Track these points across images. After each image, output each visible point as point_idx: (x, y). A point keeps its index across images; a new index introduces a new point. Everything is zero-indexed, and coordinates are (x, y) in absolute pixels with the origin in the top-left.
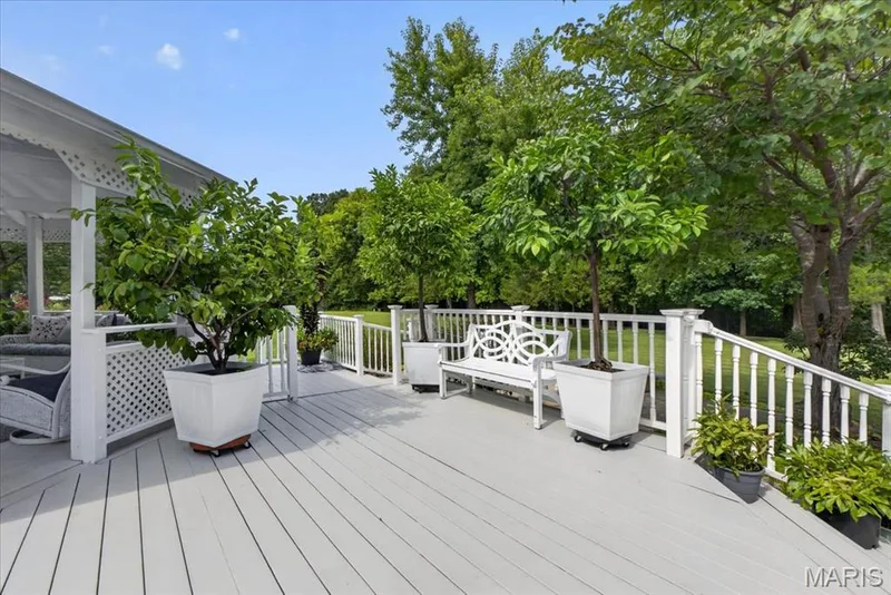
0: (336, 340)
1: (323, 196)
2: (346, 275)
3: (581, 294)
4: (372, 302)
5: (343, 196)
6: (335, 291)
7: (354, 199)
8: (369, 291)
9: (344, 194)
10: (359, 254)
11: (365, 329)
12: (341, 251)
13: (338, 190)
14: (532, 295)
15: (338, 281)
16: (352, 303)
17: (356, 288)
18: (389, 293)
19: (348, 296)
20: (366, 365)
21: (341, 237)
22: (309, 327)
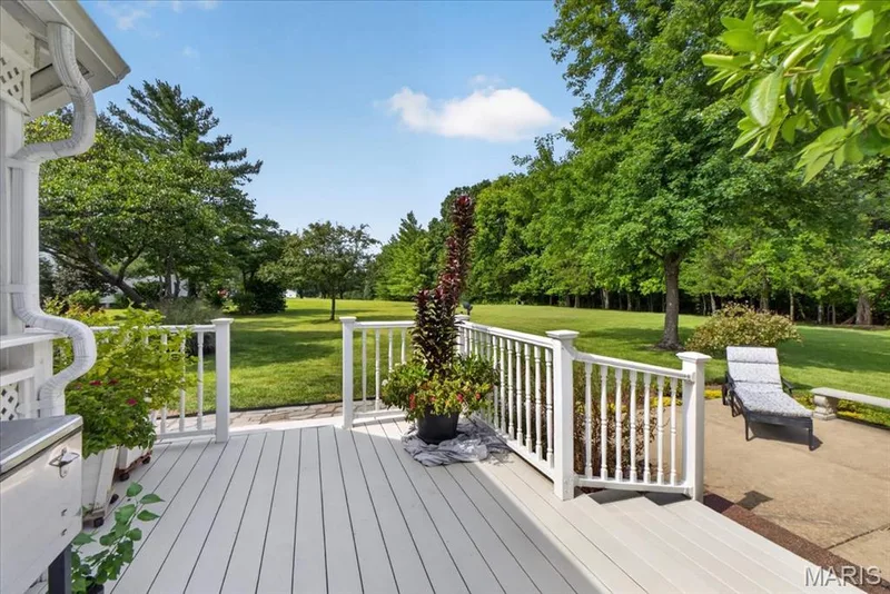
0: (494, 380)
1: (466, 189)
2: (489, 267)
3: (821, 279)
4: (515, 295)
5: (486, 187)
6: (477, 284)
7: (497, 187)
8: (512, 283)
9: (486, 184)
10: (502, 244)
11: (578, 371)
12: (483, 243)
13: (481, 181)
14: (732, 282)
15: (480, 274)
16: (494, 296)
17: (499, 280)
18: (533, 284)
19: (490, 290)
20: (579, 469)
21: (484, 228)
22: (434, 352)
